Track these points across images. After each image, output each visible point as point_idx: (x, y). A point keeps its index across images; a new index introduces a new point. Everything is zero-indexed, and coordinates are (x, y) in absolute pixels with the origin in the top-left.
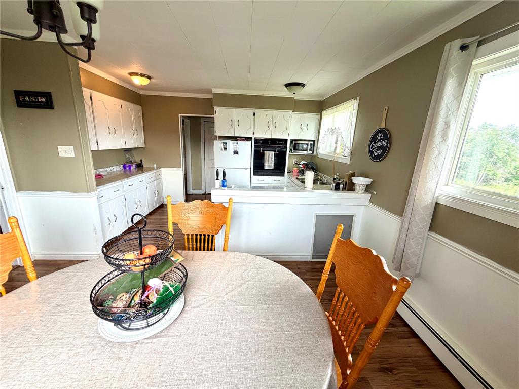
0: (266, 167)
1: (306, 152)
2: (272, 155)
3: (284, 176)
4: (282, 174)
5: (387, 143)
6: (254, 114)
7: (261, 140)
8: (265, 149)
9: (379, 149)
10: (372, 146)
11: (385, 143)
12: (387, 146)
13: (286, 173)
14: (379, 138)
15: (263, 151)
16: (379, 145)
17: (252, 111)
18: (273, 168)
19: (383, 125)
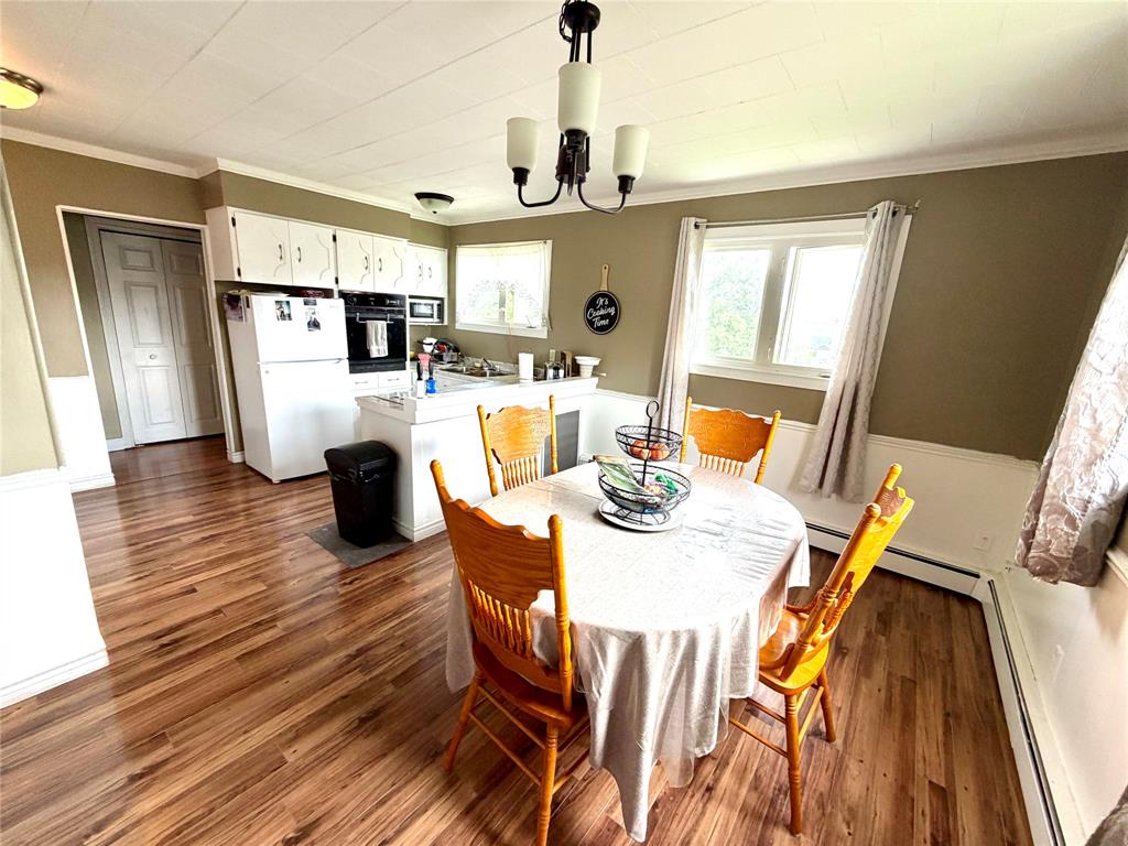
0: (374, 354)
1: (431, 320)
2: (382, 329)
3: (404, 368)
4: (401, 365)
5: (616, 310)
6: (335, 238)
7: (355, 295)
8: (366, 316)
9: (602, 317)
10: (591, 314)
11: (612, 311)
12: (616, 314)
13: (408, 363)
14: (601, 303)
15: (361, 319)
16: (602, 312)
17: (327, 231)
18: (387, 354)
19: (604, 288)
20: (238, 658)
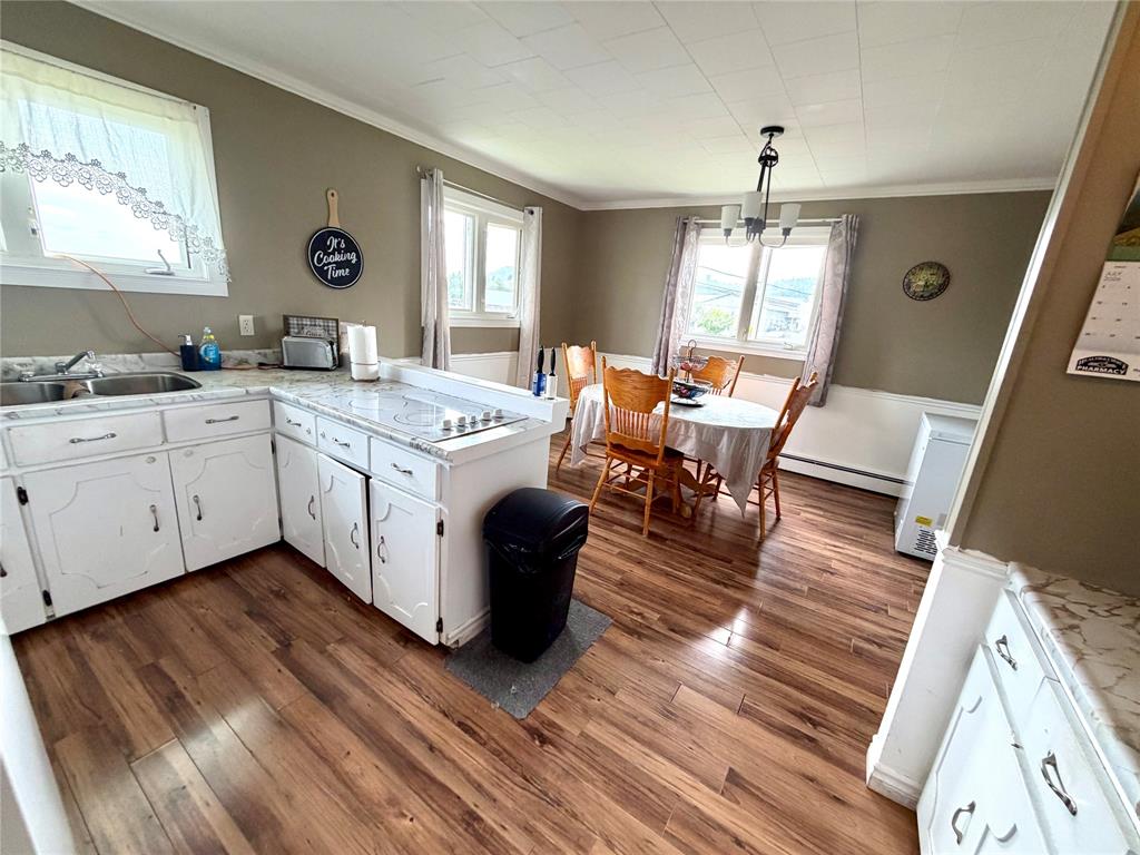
5: (358, 257)
9: (339, 265)
10: (320, 260)
11: (352, 257)
12: (359, 262)
14: (334, 244)
16: (337, 258)
19: (335, 223)
20: (777, 650)
